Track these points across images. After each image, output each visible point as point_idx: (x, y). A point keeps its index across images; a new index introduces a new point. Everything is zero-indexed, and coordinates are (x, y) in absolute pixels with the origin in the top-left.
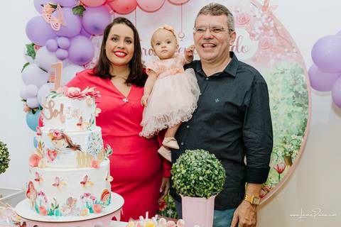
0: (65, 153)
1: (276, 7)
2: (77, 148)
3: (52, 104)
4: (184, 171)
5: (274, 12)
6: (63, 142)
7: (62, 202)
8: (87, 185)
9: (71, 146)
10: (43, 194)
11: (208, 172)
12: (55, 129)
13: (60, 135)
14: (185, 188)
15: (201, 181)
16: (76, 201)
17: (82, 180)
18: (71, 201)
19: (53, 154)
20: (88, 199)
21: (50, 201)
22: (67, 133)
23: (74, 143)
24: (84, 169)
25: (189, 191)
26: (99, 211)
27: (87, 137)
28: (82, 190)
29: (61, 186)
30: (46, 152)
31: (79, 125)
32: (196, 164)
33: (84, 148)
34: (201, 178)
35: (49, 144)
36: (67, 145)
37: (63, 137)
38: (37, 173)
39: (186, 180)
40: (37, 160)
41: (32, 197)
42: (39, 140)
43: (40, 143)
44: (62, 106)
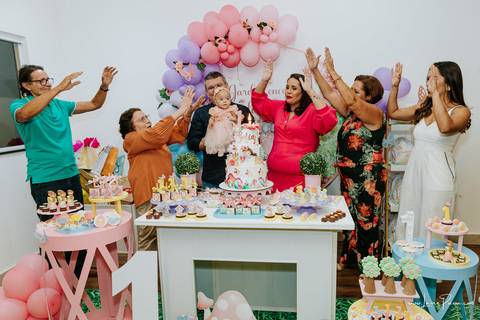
0: (249, 158)
2: (255, 155)
3: (241, 133)
4: (308, 163)
6: (249, 152)
7: (250, 181)
9: (253, 154)
10: (239, 179)
12: (244, 145)
13: (247, 149)
14: (310, 171)
16: (257, 181)
17: (259, 171)
18: (254, 181)
19: (243, 158)
20: (261, 180)
21: (244, 182)
23: (254, 152)
24: (258, 165)
25: (312, 172)
27: (258, 150)
28: (259, 176)
29: (249, 174)
30: (239, 158)
31: (254, 143)
33: (258, 155)
35: (241, 154)
37: (249, 149)
38: (235, 169)
39: (309, 167)
40: (233, 163)
41: (231, 181)
42: (233, 152)
43: (235, 154)
44: (247, 134)
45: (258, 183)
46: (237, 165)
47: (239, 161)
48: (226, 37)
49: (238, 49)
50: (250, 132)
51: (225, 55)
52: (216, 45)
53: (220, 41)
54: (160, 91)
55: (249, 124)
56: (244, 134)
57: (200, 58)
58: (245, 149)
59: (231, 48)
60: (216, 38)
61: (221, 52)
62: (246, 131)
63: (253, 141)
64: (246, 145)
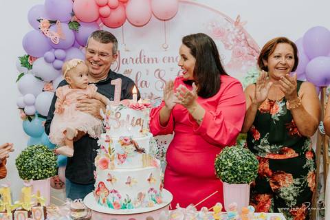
0: (133, 156)
2: (142, 151)
3: (119, 114)
4: (230, 164)
6: (132, 147)
7: (133, 196)
8: (152, 181)
9: (138, 150)
10: (115, 192)
11: (251, 163)
12: (124, 136)
13: (129, 141)
14: (232, 177)
15: (246, 171)
16: (145, 195)
17: (149, 177)
18: (141, 195)
19: (122, 157)
20: (152, 193)
22: (134, 139)
23: (140, 147)
24: (147, 168)
25: (236, 179)
26: (161, 202)
27: (148, 141)
28: (148, 186)
29: (132, 184)
30: (116, 156)
31: (141, 131)
32: (240, 158)
33: (147, 151)
34: (245, 169)
35: (119, 149)
36: (135, 149)
37: (132, 142)
38: (109, 174)
39: (234, 171)
40: (105, 163)
41: (102, 194)
42: (107, 146)
43: (110, 149)
44: (128, 116)
45: (148, 198)
46: (112, 169)
47: (116, 162)
50: (134, 114)
54: (22, 59)
55: (134, 101)
56: (124, 117)
58: (126, 142)
62: (127, 112)
63: (139, 128)
64: (127, 135)
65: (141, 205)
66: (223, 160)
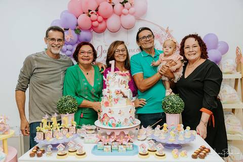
0: (122, 100)
1: (172, 31)
2: (126, 97)
3: (114, 79)
4: (170, 104)
5: (171, 33)
6: (121, 95)
7: (122, 120)
8: (131, 113)
9: (124, 97)
10: (113, 118)
11: (180, 103)
12: (117, 89)
14: (171, 110)
17: (130, 111)
18: (126, 120)
19: (117, 100)
20: (131, 119)
21: (117, 120)
22: (122, 91)
23: (125, 95)
25: (173, 111)
26: (135, 124)
27: (129, 93)
28: (129, 115)
29: (122, 114)
30: (113, 100)
31: (125, 87)
32: (175, 100)
33: (128, 97)
34: (178, 106)
35: (115, 96)
37: (121, 93)
38: (110, 109)
39: (172, 107)
40: (107, 104)
41: (106, 120)
42: (108, 95)
43: (110, 96)
44: (119, 80)
45: (129, 121)
46: (111, 106)
47: (113, 103)
48: (97, 10)
49: (105, 19)
50: (122, 78)
51: (95, 23)
52: (90, 16)
53: (92, 13)
56: (117, 80)
57: (77, 25)
58: (118, 92)
59: (100, 18)
60: (89, 11)
61: (92, 21)
62: (118, 77)
63: (124, 85)
64: (119, 89)
65: (126, 125)
66: (167, 102)
